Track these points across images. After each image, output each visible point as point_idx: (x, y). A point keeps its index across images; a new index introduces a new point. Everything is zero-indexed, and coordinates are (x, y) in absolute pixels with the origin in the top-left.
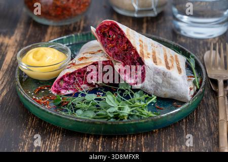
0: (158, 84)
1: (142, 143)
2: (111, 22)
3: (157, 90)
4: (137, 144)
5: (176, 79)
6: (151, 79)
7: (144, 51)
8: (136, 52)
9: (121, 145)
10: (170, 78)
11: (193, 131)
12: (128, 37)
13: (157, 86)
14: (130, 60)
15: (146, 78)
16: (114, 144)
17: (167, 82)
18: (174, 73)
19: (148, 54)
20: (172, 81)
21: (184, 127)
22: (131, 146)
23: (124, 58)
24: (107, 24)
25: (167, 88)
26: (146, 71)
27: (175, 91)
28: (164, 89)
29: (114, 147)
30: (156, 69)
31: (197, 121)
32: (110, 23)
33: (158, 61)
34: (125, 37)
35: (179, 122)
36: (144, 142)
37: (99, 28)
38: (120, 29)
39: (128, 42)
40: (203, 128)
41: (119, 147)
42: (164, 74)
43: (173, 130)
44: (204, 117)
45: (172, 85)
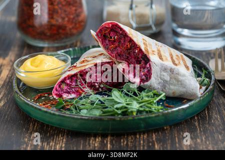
0: (165, 81)
1: (154, 139)
2: (111, 23)
3: (165, 88)
4: (148, 140)
5: (184, 76)
6: (158, 76)
7: (148, 49)
8: (141, 50)
9: (131, 142)
10: (178, 74)
11: (207, 126)
12: (130, 36)
13: (165, 84)
14: (135, 58)
15: (152, 76)
16: (124, 142)
17: (175, 79)
18: (181, 69)
19: (153, 51)
20: (181, 78)
21: (197, 124)
22: (142, 142)
23: (128, 57)
24: (107, 26)
25: (175, 85)
26: (152, 68)
27: (185, 87)
28: (172, 87)
29: (124, 144)
30: (162, 65)
31: (210, 118)
32: (111, 25)
33: (164, 58)
34: (128, 36)
35: (191, 119)
36: (156, 139)
37: (99, 31)
38: (121, 29)
39: (131, 41)
40: (217, 123)
41: (129, 144)
42: (172, 71)
43: (186, 126)
44: (216, 114)
45: (181, 81)
